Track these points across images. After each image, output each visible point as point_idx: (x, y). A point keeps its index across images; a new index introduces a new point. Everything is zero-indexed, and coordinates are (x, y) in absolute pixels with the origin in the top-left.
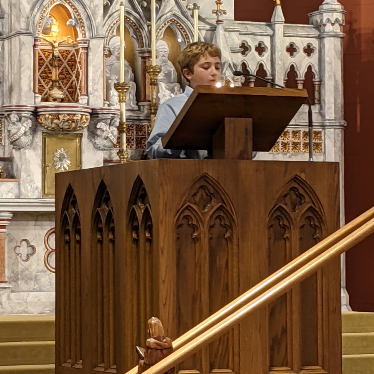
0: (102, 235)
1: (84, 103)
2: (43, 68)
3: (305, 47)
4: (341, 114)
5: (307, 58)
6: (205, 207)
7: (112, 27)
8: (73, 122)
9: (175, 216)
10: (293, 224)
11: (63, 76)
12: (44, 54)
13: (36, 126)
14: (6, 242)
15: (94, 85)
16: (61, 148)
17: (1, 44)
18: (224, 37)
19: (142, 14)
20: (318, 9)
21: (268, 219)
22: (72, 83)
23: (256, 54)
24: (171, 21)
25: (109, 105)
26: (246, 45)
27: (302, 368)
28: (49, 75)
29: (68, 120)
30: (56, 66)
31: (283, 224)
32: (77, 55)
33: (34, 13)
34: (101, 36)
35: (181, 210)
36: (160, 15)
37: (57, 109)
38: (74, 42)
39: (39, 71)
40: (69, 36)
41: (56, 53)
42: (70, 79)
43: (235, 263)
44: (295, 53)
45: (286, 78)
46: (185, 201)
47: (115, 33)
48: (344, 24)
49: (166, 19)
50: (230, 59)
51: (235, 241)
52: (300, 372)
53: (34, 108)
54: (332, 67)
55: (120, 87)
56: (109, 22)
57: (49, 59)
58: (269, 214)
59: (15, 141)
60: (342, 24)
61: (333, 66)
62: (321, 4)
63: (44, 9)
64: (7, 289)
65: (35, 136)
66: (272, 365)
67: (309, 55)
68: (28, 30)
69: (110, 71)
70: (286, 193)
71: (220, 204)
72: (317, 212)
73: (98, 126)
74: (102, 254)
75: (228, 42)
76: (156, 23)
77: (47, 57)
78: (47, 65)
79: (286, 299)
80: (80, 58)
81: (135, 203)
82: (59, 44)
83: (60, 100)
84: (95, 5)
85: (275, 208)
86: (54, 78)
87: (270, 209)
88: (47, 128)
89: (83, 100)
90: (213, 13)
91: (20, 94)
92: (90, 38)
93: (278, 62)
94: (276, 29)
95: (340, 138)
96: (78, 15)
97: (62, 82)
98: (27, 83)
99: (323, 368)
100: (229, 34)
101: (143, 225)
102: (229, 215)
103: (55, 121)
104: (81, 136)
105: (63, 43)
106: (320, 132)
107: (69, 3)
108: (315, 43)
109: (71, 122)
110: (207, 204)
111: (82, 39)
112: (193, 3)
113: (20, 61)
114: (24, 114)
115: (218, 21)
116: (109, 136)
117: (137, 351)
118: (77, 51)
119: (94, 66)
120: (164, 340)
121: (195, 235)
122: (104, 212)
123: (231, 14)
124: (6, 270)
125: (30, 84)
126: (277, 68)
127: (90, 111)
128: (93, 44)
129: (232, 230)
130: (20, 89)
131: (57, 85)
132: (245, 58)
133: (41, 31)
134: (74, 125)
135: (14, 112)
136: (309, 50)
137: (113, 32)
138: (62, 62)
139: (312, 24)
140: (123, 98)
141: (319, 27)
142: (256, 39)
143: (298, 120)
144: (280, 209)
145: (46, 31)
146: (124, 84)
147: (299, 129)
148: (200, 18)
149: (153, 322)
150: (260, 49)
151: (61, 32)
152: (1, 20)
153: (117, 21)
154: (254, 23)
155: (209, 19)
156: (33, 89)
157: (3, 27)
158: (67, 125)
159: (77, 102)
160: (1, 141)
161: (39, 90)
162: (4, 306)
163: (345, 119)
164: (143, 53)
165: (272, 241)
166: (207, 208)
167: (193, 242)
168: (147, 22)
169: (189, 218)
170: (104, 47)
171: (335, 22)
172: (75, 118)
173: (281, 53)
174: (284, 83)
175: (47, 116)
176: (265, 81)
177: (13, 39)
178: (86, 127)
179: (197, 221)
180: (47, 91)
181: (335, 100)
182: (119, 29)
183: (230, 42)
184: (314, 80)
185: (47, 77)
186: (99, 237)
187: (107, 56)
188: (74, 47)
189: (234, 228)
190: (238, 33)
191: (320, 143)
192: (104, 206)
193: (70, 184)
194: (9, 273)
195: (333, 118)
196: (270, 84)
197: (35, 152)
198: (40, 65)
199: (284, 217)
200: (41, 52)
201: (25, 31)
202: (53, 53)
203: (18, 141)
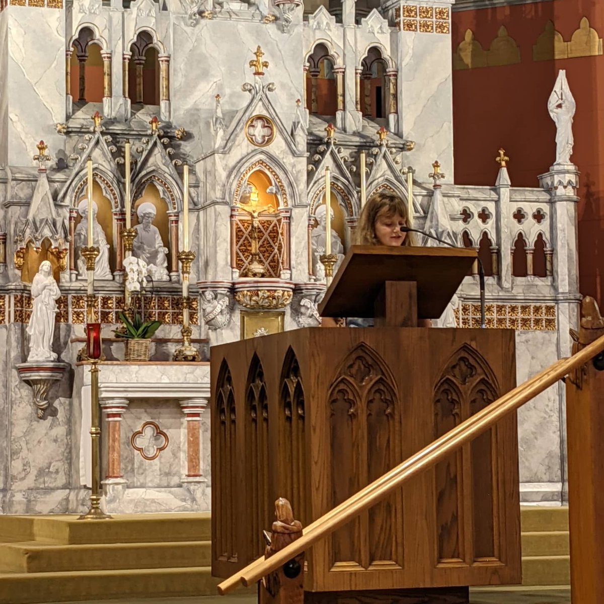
0: (256, 413)
1: (286, 278)
2: (242, 240)
3: (534, 213)
4: (576, 286)
5: (537, 225)
6: (363, 379)
7: (318, 194)
8: (274, 298)
9: (328, 390)
10: (463, 399)
11: (265, 249)
12: (243, 226)
13: (234, 304)
14: (201, 431)
15: (297, 258)
16: (261, 327)
17: (196, 215)
18: (442, 202)
19: (351, 179)
20: (548, 170)
21: (433, 393)
22: (274, 256)
23: (480, 221)
24: (383, 186)
25: (315, 280)
26: (468, 212)
27: (476, 559)
28: (248, 248)
29: (268, 297)
30: (255, 238)
31: (452, 398)
32: (280, 225)
33: (231, 180)
34: (305, 204)
35: (335, 384)
36: (370, 180)
37: (256, 285)
38: (276, 212)
39: (237, 245)
40: (269, 205)
41: (256, 224)
42: (272, 252)
43: (397, 442)
44: (523, 220)
45: (514, 248)
46: (340, 373)
47: (321, 201)
48: (578, 187)
49: (378, 184)
50: (449, 228)
51: (397, 417)
52: (472, 564)
53: (231, 284)
54: (565, 234)
55: (326, 260)
56: (315, 189)
57: (249, 230)
58: (435, 387)
59: (210, 321)
60: (575, 187)
61: (566, 232)
62: (552, 165)
63: (242, 176)
64: (202, 484)
65: (233, 315)
66: (441, 557)
67: (539, 222)
68: (224, 199)
69: (317, 242)
70: (455, 363)
71: (379, 377)
72: (490, 385)
73: (302, 304)
74: (256, 434)
75: (447, 209)
76: (367, 189)
77: (246, 229)
78: (246, 237)
79: (456, 482)
80: (283, 228)
81: (288, 377)
82: (259, 213)
83: (260, 276)
84: (297, 170)
85: (442, 381)
86: (253, 251)
87: (436, 381)
88: (245, 306)
89: (285, 275)
90: (430, 176)
91: (216, 269)
92: (293, 206)
93: (504, 230)
94: (501, 193)
95: (575, 314)
96: (279, 182)
97: (264, 255)
98: (224, 256)
99: (500, 560)
100: (448, 200)
101: (296, 400)
102: (389, 389)
103: (254, 298)
104: (283, 314)
105: (264, 213)
106: (553, 307)
107: (269, 169)
108: (546, 208)
109: (271, 299)
110: (365, 376)
111: (283, 207)
112: (407, 166)
113: (215, 233)
114: (219, 291)
115: (436, 186)
116: (314, 313)
117: (265, 536)
118: (279, 221)
119: (297, 238)
120: (293, 524)
121: (352, 410)
122: (258, 388)
123: (450, 177)
124: (201, 462)
125: (226, 258)
126: (503, 236)
127: (292, 286)
128: (295, 213)
129: (394, 405)
130: (216, 264)
131: (258, 258)
132: (467, 226)
133: (238, 200)
134: (274, 302)
135: (210, 289)
136: (539, 216)
137: (319, 200)
138: (263, 233)
139: (543, 187)
140: (329, 272)
141: (550, 190)
142: (479, 205)
143: (527, 293)
144: (448, 381)
145: (245, 200)
146: (331, 257)
147: (528, 304)
148: (415, 182)
149: (280, 503)
150: (484, 216)
151: (260, 201)
152: (196, 189)
153: (323, 188)
154: (477, 187)
155: (425, 183)
156: (229, 263)
157: (198, 197)
158: (267, 303)
159: (279, 276)
160: (197, 321)
161: (238, 264)
162: (199, 503)
163: (580, 292)
164: (352, 222)
165: (439, 417)
166: (365, 380)
167: (350, 419)
168: (357, 188)
169: (345, 392)
170: (310, 217)
171: (568, 184)
172: (276, 294)
173: (508, 220)
174: (511, 253)
175: (245, 292)
176: (490, 252)
177: (209, 210)
178: (288, 304)
179: (354, 395)
180: (247, 266)
181: (569, 271)
182: (324, 196)
183: (449, 208)
184: (545, 249)
185: (247, 250)
186: (253, 415)
187: (313, 226)
188: (276, 217)
189: (395, 403)
190: (459, 198)
191: (553, 320)
192: (258, 381)
193: (224, 359)
194: (205, 465)
195: (567, 291)
196: (495, 254)
197: (232, 332)
198: (239, 238)
199: (452, 391)
200: (239, 223)
201: (221, 200)
202: (252, 224)
203: (214, 320)
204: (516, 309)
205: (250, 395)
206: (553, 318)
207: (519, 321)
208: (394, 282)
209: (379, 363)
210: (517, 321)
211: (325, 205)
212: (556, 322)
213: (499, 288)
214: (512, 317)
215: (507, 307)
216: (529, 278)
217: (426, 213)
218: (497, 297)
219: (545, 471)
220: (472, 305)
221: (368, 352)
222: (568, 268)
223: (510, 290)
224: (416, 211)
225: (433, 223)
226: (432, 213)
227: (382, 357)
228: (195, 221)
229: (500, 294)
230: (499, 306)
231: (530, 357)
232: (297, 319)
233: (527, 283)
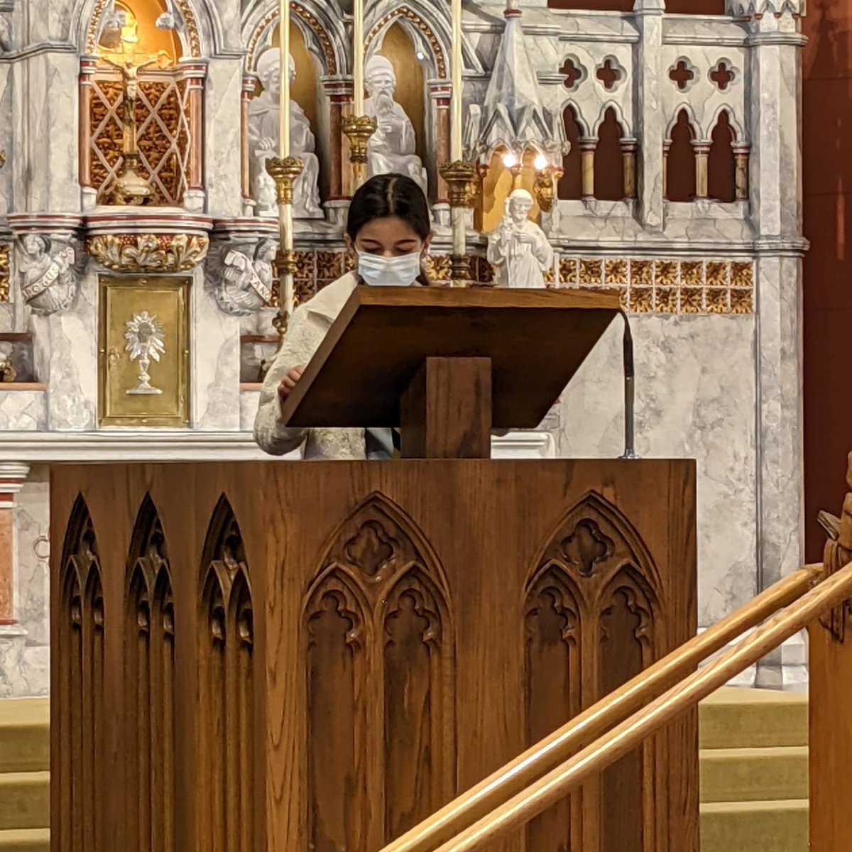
0: (148, 620)
1: (195, 208)
2: (102, 125)
3: (712, 68)
4: (796, 222)
5: (717, 92)
6: (376, 570)
7: (262, 28)
8: (169, 251)
9: (303, 595)
10: (585, 607)
11: (150, 143)
12: (106, 93)
13: (85, 262)
14: (15, 529)
15: (219, 166)
16: (141, 311)
17: (7, 70)
18: (521, 47)
21: (524, 597)
22: (169, 159)
23: (600, 85)
24: (399, 11)
26: (576, 65)
28: (116, 141)
29: (157, 249)
30: (131, 120)
31: (561, 605)
32: (182, 93)
33: (81, 1)
34: (235, 51)
35: (318, 580)
37: (131, 223)
38: (175, 65)
39: (92, 135)
40: (161, 52)
42: (166, 149)
43: (446, 699)
44: (689, 82)
45: (669, 141)
46: (328, 557)
47: (269, 42)
48: (804, 14)
49: (387, 6)
50: (536, 101)
51: (447, 649)
53: (78, 221)
54: (775, 113)
55: (279, 169)
56: (256, 16)
57: (116, 104)
58: (528, 585)
59: (35, 297)
60: (799, 15)
61: (778, 110)
64: (16, 640)
65: (82, 284)
67: (722, 86)
68: (66, 39)
69: (260, 127)
70: (568, 533)
71: (411, 563)
72: (643, 578)
73: (228, 261)
75: (533, 61)
76: (365, 17)
77: (112, 100)
78: (112, 119)
80: (188, 100)
81: (218, 556)
82: (140, 69)
83: (141, 201)
85: (542, 571)
87: (529, 572)
88: (110, 267)
89: (193, 200)
91: (48, 187)
92: (211, 57)
93: (651, 107)
94: (645, 25)
95: (793, 280)
96: (182, 5)
97: (148, 157)
98: (64, 161)
100: (535, 42)
101: (233, 608)
102: (432, 589)
103: (128, 251)
104: (187, 282)
106: (747, 266)
108: (736, 59)
109: (163, 252)
110: (381, 562)
111: (191, 58)
113: (47, 113)
114: (56, 234)
115: (510, 12)
116: (252, 282)
118: (181, 85)
119: (219, 122)
121: (353, 635)
122: (153, 569)
124: (16, 594)
125: (70, 165)
126: (647, 116)
127: (209, 226)
128: (216, 71)
129: (440, 624)
130: (48, 177)
131: (135, 164)
132: (574, 95)
133: (96, 42)
134: (171, 259)
135: (35, 231)
136: (722, 76)
137: (265, 39)
138: (148, 110)
139: (731, 13)
140: (285, 195)
141: (746, 20)
142: (598, 52)
143: (696, 237)
144: (555, 572)
145: (110, 39)
146: (289, 162)
147: (698, 260)
148: (466, 3)
150: (608, 74)
151: (142, 43)
152: (6, 14)
153: (274, 15)
154: (594, 12)
155: (489, 5)
156: (76, 176)
157: (10, 33)
158: (155, 261)
159: (180, 202)
160: (6, 293)
161: (93, 175)
162: (10, 678)
163: (804, 235)
164: (335, 86)
165: (535, 646)
166: (379, 573)
167: (348, 652)
168: (345, 15)
169: (338, 596)
170: (245, 75)
171: (783, 9)
172: (174, 243)
173: (658, 82)
174: (664, 152)
175: (110, 238)
176: (619, 149)
177: (33, 60)
178: (198, 262)
179: (358, 604)
180: (112, 180)
181: (783, 190)
182: (277, 30)
183: (536, 58)
184: (733, 144)
185: (113, 146)
186: (142, 623)
187: (251, 95)
188: (174, 76)
189: (443, 616)
190: (557, 38)
191: (747, 291)
192: (153, 553)
193: (80, 494)
194: (23, 600)
195: (777, 232)
196: (630, 154)
197: (82, 320)
198: (96, 119)
199: (562, 590)
200: (97, 88)
201: (58, 43)
202: (125, 92)
203: (44, 296)
204: (671, 270)
205: (135, 580)
206: (747, 288)
207: (678, 295)
208: (444, 359)
209: (411, 535)
210: (674, 294)
211: (277, 49)
212: (754, 296)
213: (639, 227)
214: (662, 287)
215: (653, 266)
216: (699, 204)
217: (488, 68)
218: (632, 245)
219: (724, 605)
220: (582, 262)
221: (388, 513)
222: (781, 185)
223: (661, 230)
224: (468, 64)
225: (504, 90)
226: (501, 69)
227: (418, 523)
228: (5, 83)
229: (640, 238)
230: (636, 262)
231: (698, 369)
232: (216, 292)
233: (695, 215)
